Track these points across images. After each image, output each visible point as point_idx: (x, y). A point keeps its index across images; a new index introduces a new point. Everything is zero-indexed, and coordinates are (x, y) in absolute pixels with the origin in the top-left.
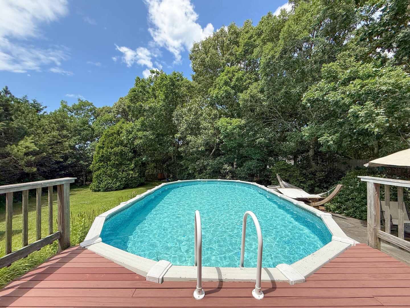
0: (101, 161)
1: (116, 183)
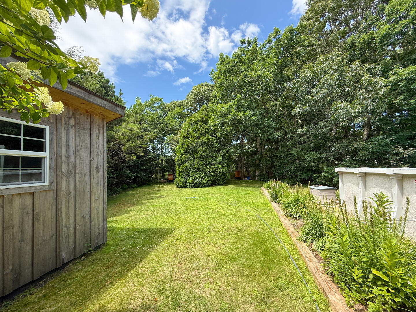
0: (186, 153)
1: (204, 179)
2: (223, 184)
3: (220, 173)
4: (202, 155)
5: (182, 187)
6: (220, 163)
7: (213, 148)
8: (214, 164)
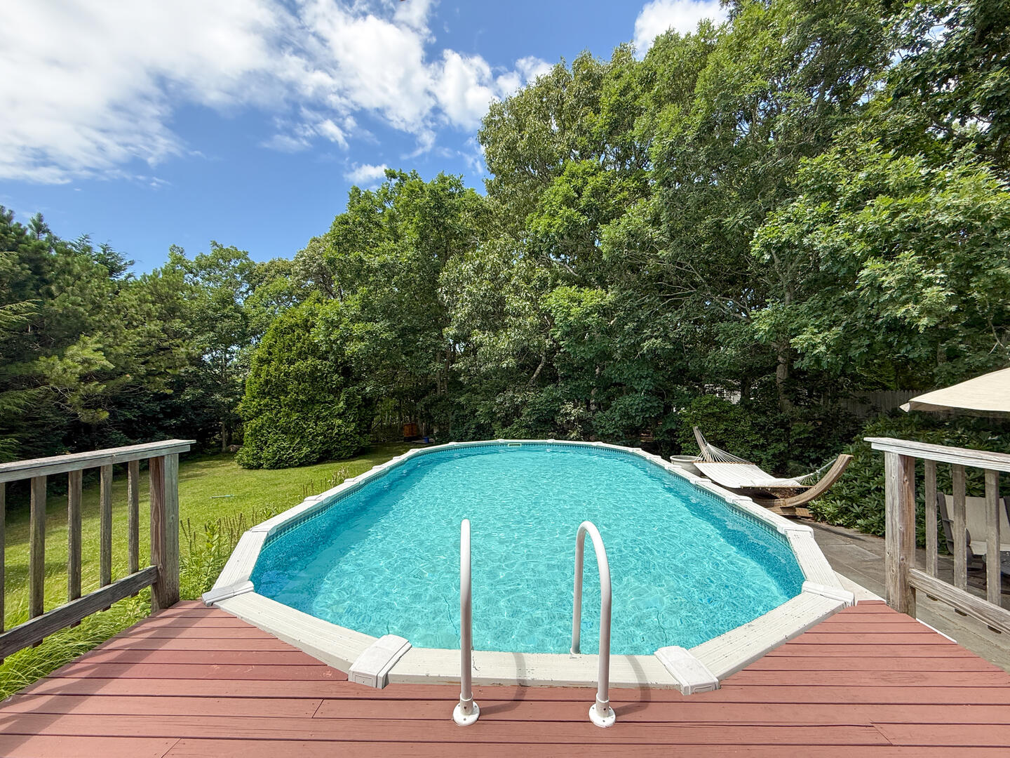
0: (263, 394)
1: (300, 449)
2: (350, 457)
3: (339, 435)
4: (297, 400)
5: (251, 467)
6: (340, 416)
7: (327, 383)
8: (324, 417)
